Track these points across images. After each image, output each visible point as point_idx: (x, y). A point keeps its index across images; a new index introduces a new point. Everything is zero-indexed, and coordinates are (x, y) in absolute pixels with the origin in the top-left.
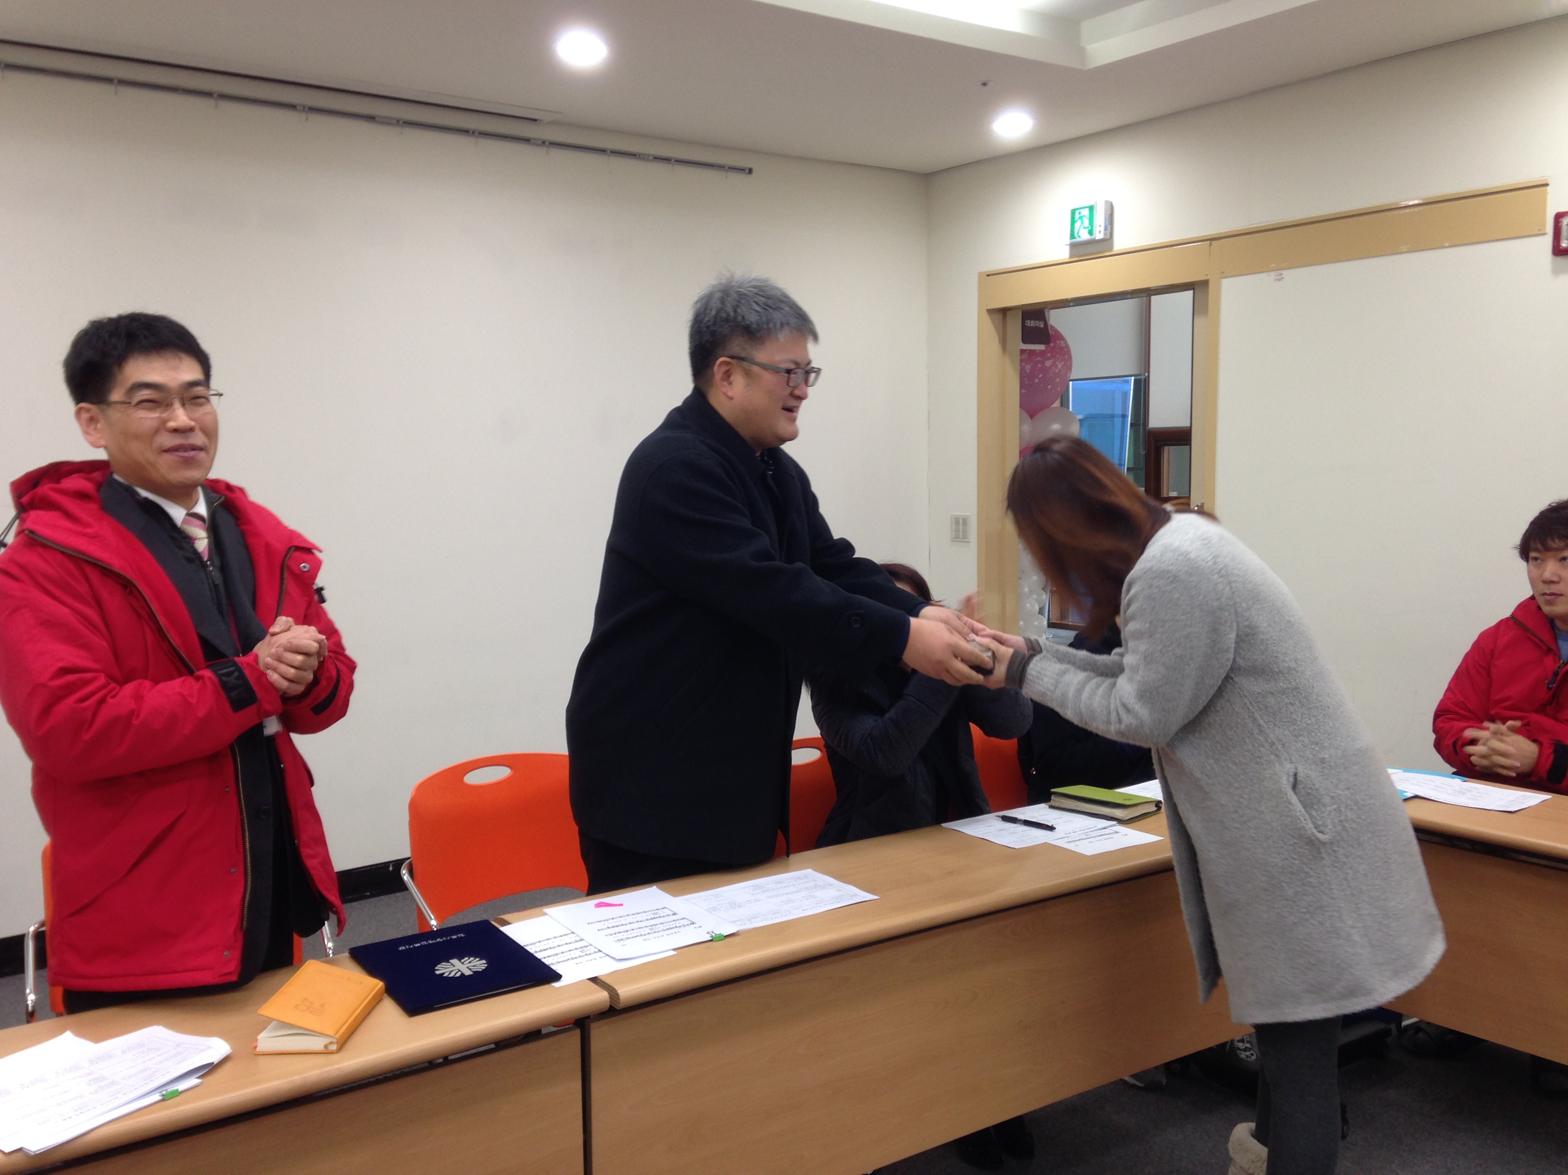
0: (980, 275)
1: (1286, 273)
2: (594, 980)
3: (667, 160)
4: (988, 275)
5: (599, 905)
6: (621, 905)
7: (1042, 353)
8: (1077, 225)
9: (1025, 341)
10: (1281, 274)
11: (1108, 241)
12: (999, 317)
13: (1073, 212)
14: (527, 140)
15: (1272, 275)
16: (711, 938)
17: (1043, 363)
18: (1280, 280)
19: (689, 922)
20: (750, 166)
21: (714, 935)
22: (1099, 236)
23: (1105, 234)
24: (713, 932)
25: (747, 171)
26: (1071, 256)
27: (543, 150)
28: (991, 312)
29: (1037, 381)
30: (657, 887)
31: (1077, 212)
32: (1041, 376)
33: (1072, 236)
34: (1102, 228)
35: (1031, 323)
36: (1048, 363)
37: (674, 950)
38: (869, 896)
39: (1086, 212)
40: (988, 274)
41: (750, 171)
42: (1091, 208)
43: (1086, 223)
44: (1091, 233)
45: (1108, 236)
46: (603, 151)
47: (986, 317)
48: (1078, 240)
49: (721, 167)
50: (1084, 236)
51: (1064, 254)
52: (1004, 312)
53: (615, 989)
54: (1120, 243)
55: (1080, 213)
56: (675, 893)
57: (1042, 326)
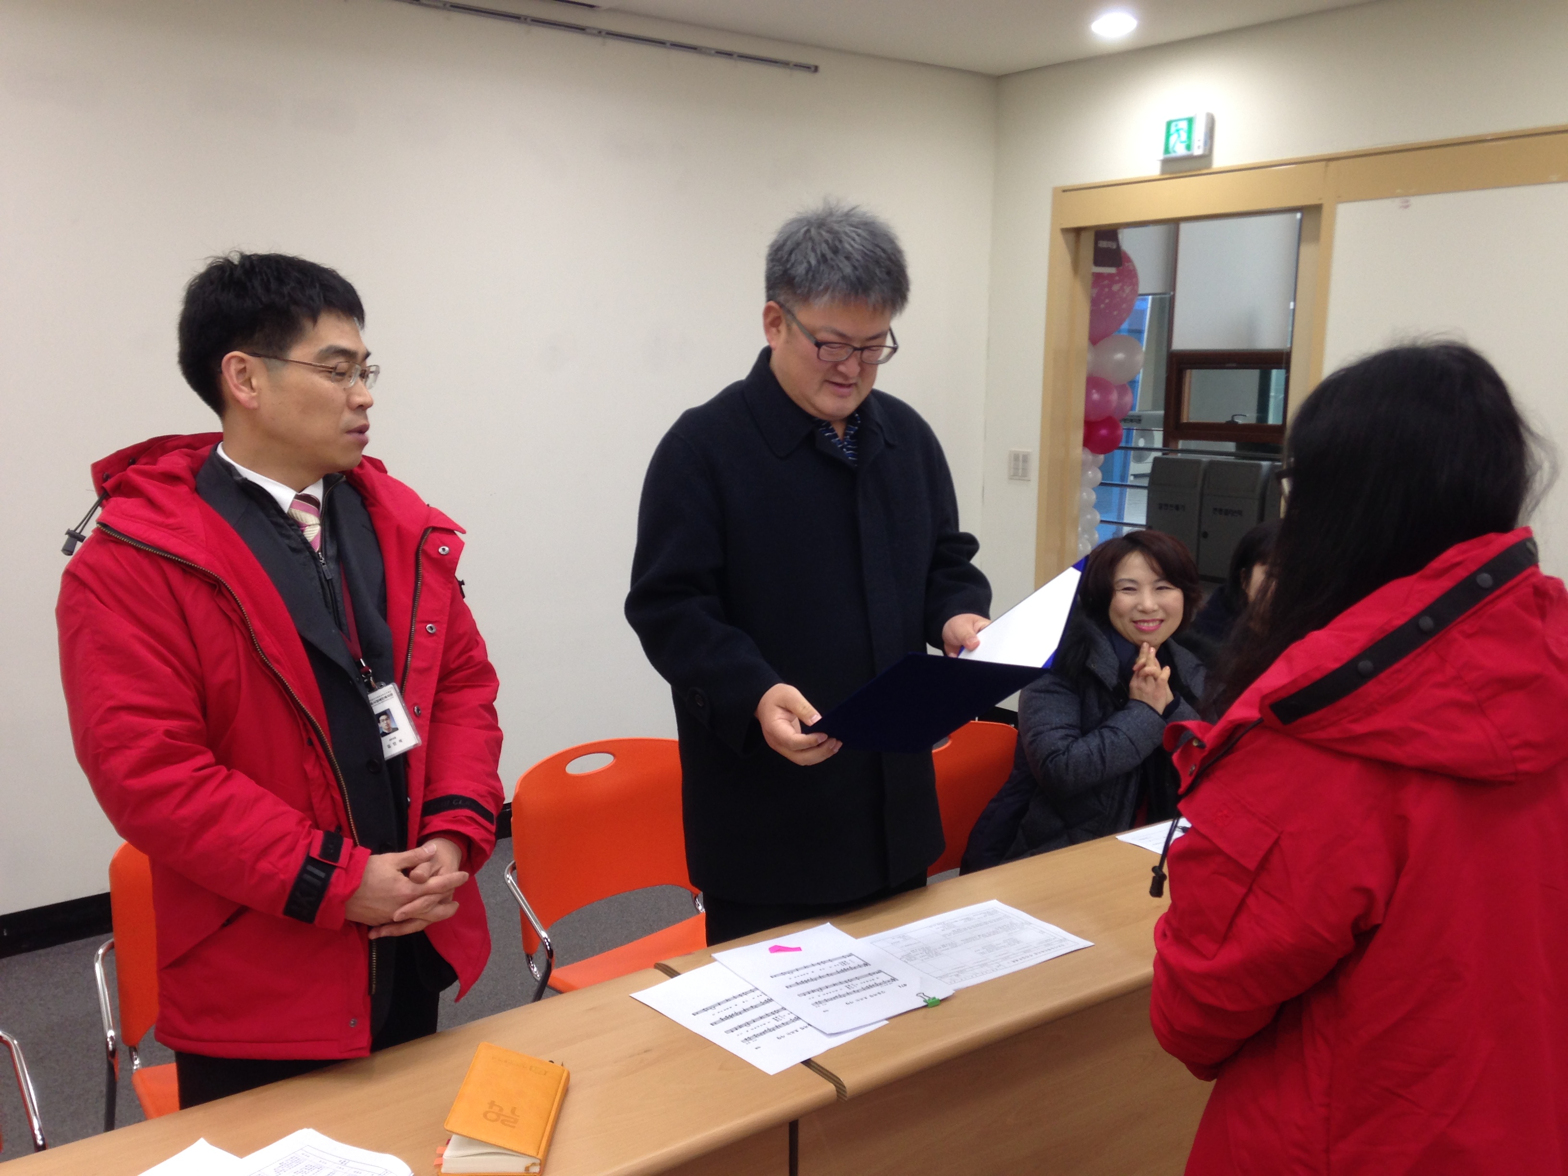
0: (1055, 190)
1: (1415, 201)
2: (808, 1063)
3: (729, 55)
4: (1064, 191)
5: (776, 949)
6: (799, 949)
7: (1110, 276)
8: (1173, 139)
9: (1097, 263)
10: (1407, 201)
11: (1207, 157)
12: (1072, 236)
13: (1169, 124)
14: (581, 29)
15: (1397, 202)
16: (925, 1004)
17: (1110, 286)
18: (1407, 207)
19: (889, 978)
20: (816, 64)
21: (927, 999)
22: (1198, 151)
23: (1205, 150)
24: (923, 994)
25: (813, 69)
26: (1163, 172)
27: (599, 40)
28: (1065, 231)
29: (1102, 306)
30: (830, 923)
31: (1173, 125)
32: (1107, 301)
33: (1167, 150)
34: (1201, 143)
35: (1103, 244)
36: (1116, 288)
37: (887, 1019)
38: (1083, 943)
39: (1184, 125)
40: (1064, 189)
41: (816, 69)
42: (1190, 121)
43: (1184, 136)
44: (1188, 147)
45: (1207, 153)
46: (661, 43)
47: (1060, 239)
48: (1173, 155)
49: (785, 64)
50: (1180, 150)
51: (1155, 170)
52: (1078, 232)
53: (838, 1078)
54: (1219, 161)
55: (1176, 125)
56: (857, 935)
57: (1114, 247)
